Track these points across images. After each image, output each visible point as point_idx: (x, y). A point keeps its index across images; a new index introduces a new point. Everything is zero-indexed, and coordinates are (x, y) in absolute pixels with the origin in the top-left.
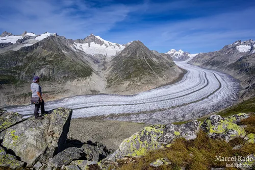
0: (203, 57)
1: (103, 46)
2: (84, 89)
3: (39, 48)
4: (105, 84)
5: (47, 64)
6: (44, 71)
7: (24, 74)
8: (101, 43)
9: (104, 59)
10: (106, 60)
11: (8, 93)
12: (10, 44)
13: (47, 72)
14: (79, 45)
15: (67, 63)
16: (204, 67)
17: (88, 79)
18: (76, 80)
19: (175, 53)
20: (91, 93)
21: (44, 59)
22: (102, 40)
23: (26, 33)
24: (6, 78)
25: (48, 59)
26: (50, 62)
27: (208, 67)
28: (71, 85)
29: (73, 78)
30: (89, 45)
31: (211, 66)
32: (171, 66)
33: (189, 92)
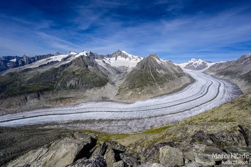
0: (219, 67)
1: (128, 59)
2: (98, 97)
3: (72, 65)
4: (115, 92)
5: (75, 77)
6: (72, 82)
7: (59, 84)
8: (126, 57)
9: (126, 70)
10: (127, 71)
11: (47, 98)
12: (57, 62)
13: (74, 83)
14: (108, 59)
15: (89, 76)
16: (216, 76)
17: (102, 88)
18: (93, 89)
19: (195, 63)
20: (101, 99)
21: (74, 73)
22: (127, 54)
23: (70, 52)
24: (48, 87)
25: (77, 73)
26: (78, 75)
27: (221, 77)
28: (89, 93)
29: (91, 88)
30: (116, 58)
31: (224, 76)
32: (179, 77)
33: (177, 103)
